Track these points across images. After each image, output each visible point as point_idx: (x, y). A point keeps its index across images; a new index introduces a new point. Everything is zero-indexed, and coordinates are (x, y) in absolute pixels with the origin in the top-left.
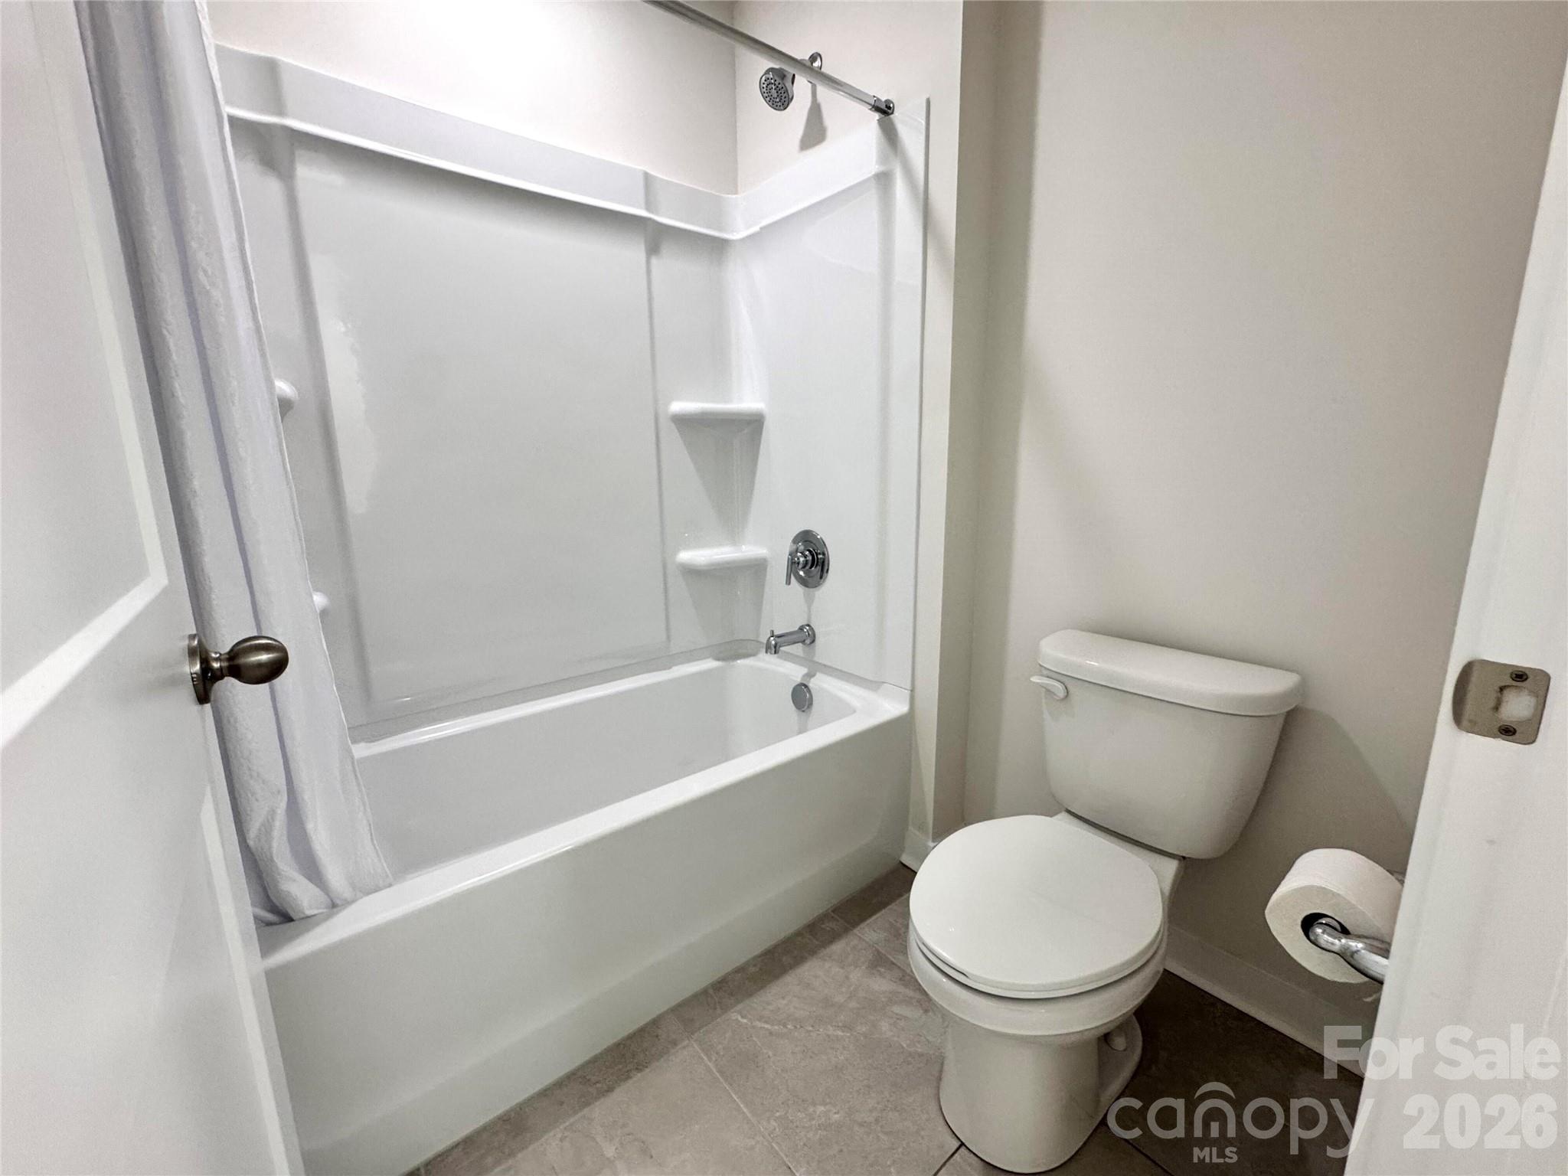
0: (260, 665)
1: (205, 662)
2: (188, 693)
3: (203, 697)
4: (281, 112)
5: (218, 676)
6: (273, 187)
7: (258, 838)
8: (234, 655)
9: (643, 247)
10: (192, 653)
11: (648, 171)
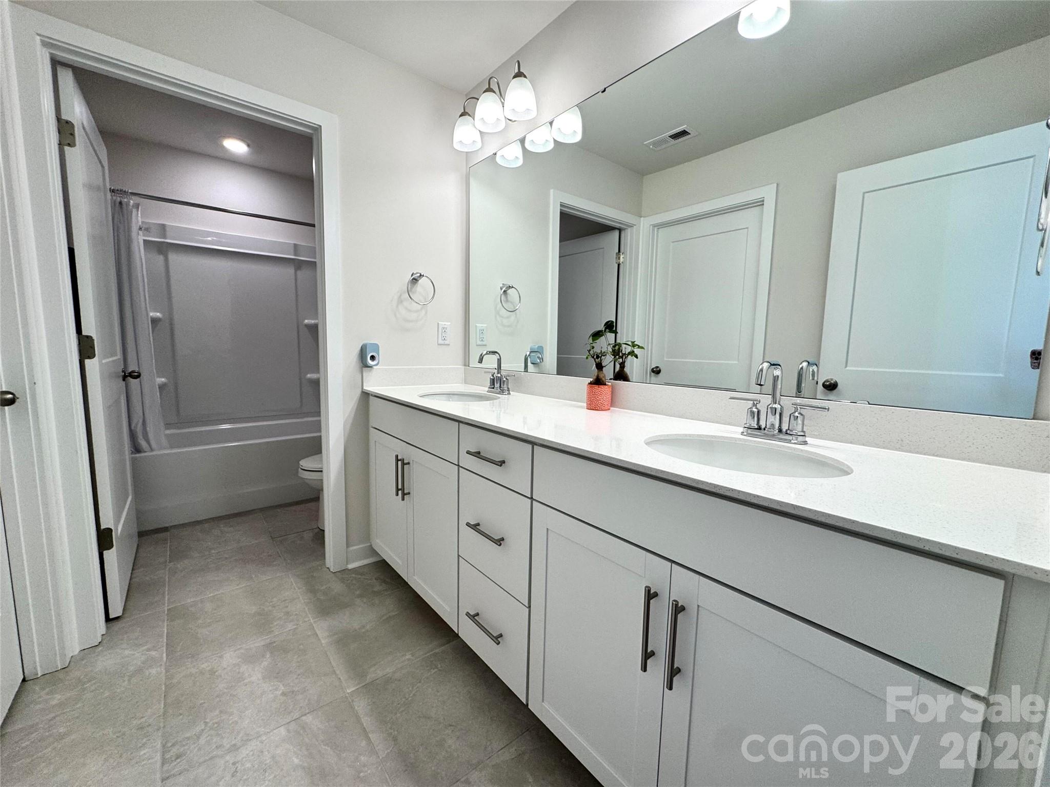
0: (135, 375)
1: (125, 373)
2: (121, 379)
3: (124, 380)
4: (165, 237)
5: (127, 376)
6: (161, 258)
7: (134, 427)
8: (130, 373)
9: (293, 268)
10: (123, 371)
11: (296, 243)
